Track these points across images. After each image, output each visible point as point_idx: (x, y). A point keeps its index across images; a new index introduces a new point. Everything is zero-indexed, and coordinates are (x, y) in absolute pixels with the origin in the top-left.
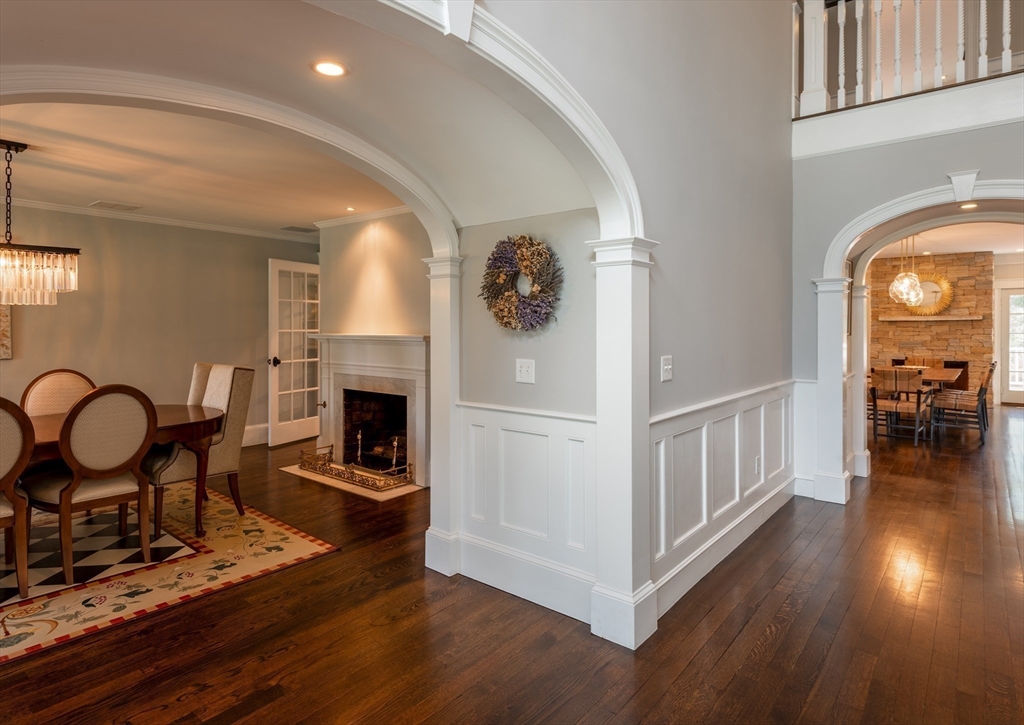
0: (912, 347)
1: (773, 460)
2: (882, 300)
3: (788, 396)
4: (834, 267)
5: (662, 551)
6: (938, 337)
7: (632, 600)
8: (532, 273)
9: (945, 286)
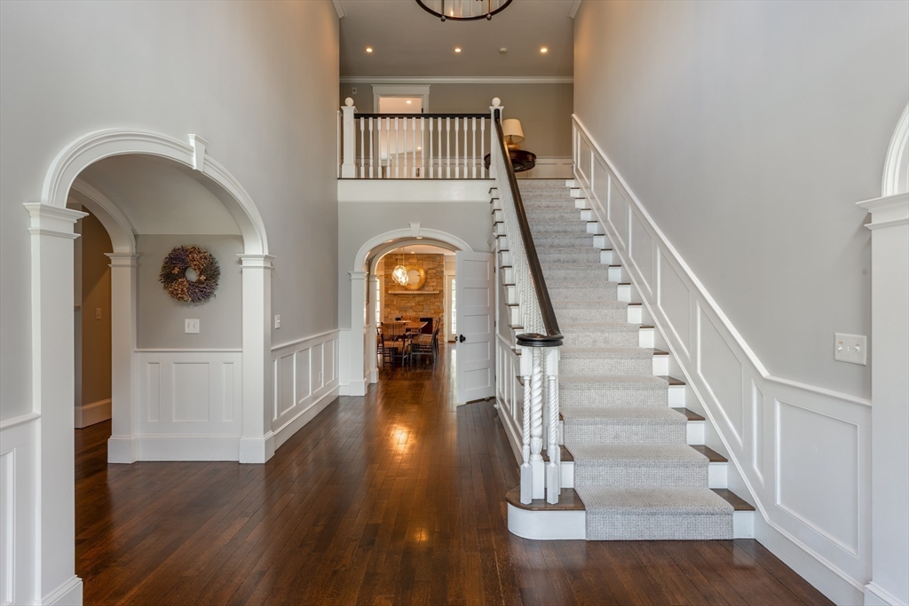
0: (404, 309)
1: (328, 375)
2: (389, 282)
3: (337, 338)
4: (360, 266)
5: (276, 417)
6: (418, 304)
7: (263, 439)
8: (200, 268)
9: (422, 273)
